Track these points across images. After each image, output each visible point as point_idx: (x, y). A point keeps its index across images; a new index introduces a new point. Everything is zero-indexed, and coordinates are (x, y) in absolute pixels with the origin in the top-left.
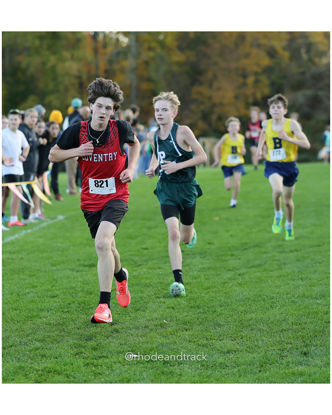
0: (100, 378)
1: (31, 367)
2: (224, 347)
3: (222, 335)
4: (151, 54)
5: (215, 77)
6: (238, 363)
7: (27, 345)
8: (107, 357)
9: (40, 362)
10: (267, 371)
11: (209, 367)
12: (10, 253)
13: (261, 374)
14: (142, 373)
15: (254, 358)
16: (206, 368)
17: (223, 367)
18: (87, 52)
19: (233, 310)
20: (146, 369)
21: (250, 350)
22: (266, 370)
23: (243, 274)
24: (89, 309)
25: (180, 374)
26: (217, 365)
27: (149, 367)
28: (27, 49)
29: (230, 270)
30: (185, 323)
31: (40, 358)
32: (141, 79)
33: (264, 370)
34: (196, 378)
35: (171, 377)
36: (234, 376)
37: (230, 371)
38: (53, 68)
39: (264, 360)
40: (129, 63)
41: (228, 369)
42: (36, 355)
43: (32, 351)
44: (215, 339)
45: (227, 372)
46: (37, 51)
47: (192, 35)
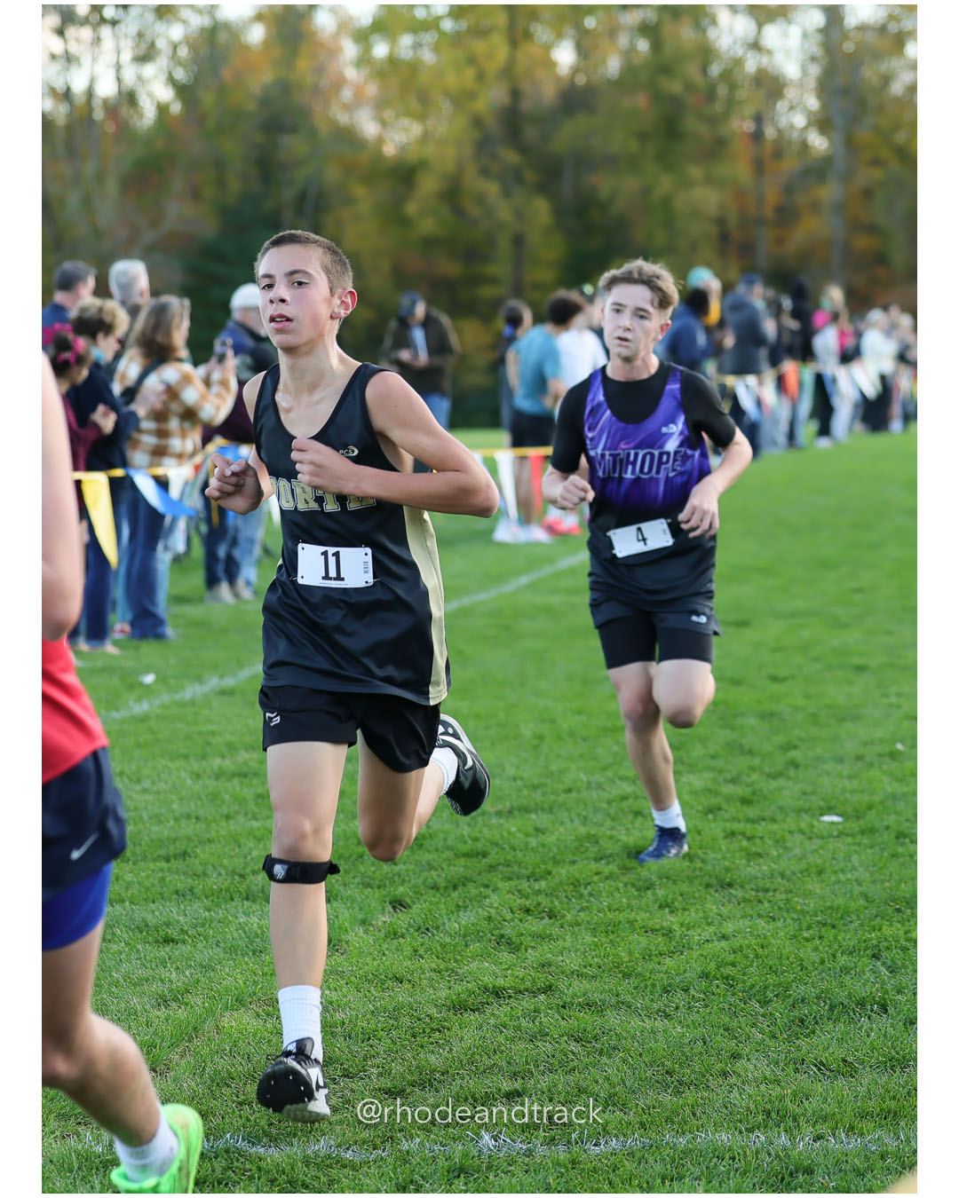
0: (759, 865)
4: (877, 174)
7: (604, 790)
8: (774, 820)
9: (630, 826)
18: (739, 169)
20: (856, 848)
24: (735, 716)
27: (865, 844)
28: (611, 162)
31: (631, 816)
32: (857, 226)
38: (667, 202)
40: (829, 192)
42: (623, 811)
43: (613, 801)
46: (634, 163)
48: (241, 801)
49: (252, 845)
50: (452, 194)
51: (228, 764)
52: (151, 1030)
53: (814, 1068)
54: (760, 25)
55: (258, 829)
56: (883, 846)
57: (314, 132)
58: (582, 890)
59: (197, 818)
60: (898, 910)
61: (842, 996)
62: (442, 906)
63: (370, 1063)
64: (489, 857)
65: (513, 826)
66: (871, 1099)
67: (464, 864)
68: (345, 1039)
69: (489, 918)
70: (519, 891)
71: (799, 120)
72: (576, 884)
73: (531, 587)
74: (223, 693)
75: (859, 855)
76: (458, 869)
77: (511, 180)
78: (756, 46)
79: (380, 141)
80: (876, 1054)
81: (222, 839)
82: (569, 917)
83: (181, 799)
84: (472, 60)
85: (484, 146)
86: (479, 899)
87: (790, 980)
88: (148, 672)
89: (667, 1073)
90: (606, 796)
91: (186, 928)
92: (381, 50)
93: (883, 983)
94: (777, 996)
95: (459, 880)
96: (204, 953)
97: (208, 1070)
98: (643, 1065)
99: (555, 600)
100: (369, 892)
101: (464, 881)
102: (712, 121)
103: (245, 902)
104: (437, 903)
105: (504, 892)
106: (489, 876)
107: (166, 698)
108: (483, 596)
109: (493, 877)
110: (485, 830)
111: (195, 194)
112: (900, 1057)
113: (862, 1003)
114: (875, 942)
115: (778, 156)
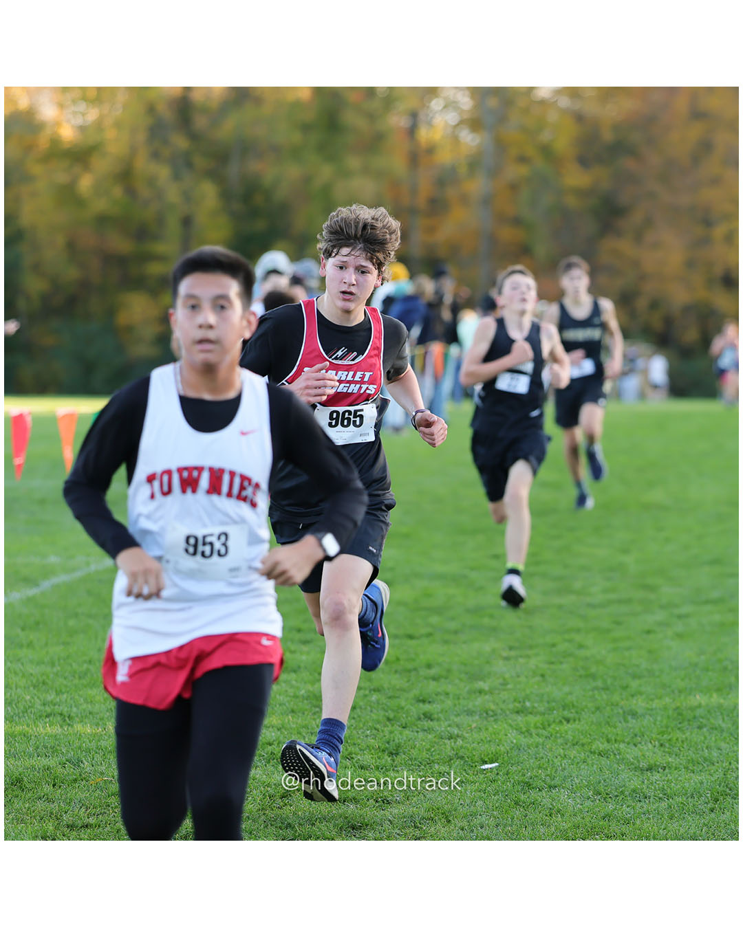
2: (642, 757)
3: (639, 734)
4: (523, 171)
5: (648, 222)
6: (669, 790)
10: (726, 811)
11: (610, 797)
13: (713, 815)
14: (476, 802)
15: (702, 783)
16: (605, 799)
17: (637, 799)
18: (396, 162)
19: (664, 686)
20: (483, 795)
21: (692, 766)
22: (725, 808)
23: (686, 616)
25: (551, 807)
26: (627, 793)
28: (275, 150)
29: (662, 607)
30: (565, 707)
32: (501, 219)
33: (721, 809)
37: (652, 807)
38: (326, 190)
39: (721, 789)
40: (477, 186)
41: (647, 802)
44: (624, 742)
45: (645, 809)
46: (296, 153)
47: (608, 136)
50: (125, 176)
71: (452, 118)
77: (182, 165)
79: (58, 124)
85: (157, 131)
102: (371, 117)
115: (431, 150)
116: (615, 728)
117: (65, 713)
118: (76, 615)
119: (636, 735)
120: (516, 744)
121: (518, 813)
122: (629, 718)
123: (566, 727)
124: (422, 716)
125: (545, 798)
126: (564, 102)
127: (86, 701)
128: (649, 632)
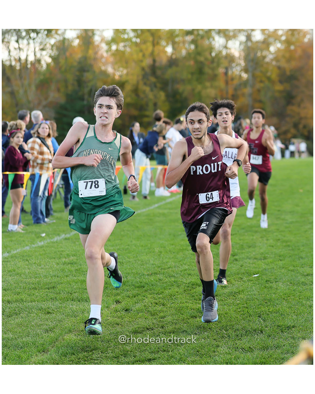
1: (181, 281)
4: (262, 85)
5: (302, 100)
7: (180, 268)
9: (187, 278)
12: (169, 209)
16: (293, 285)
17: (304, 285)
18: (221, 83)
20: (254, 285)
26: (300, 283)
28: (183, 81)
30: (280, 256)
31: (187, 275)
32: (256, 101)
34: (286, 291)
35: (271, 290)
36: (311, 290)
37: (308, 287)
38: (199, 93)
40: (248, 90)
42: (185, 274)
43: (182, 271)
44: (299, 267)
45: (306, 288)
46: (189, 81)
47: (288, 73)
48: (71, 271)
49: (74, 284)
50: (136, 91)
51: (67, 260)
52: (43, 340)
53: (241, 350)
54: (227, 41)
55: (76, 279)
56: (262, 284)
57: (94, 72)
58: (173, 297)
59: (58, 276)
60: (266, 303)
61: (249, 328)
62: (131, 302)
63: (109, 349)
64: (145, 288)
65: (152, 278)
66: (257, 359)
67: (137, 290)
68: (101, 342)
69: (145, 306)
70: (154, 298)
71: (239, 68)
72: (171, 296)
73: (159, 208)
74: (66, 239)
75: (255, 286)
76: (135, 292)
77: (153, 86)
78: (226, 47)
79: (114, 75)
80: (259, 346)
81: (65, 283)
82: (168, 305)
83: (53, 271)
84: (141, 51)
85: (145, 76)
86: (142, 300)
87: (234, 324)
88: (43, 233)
89: (197, 351)
90: (180, 269)
91: (54, 309)
92: (114, 47)
93: (261, 324)
94: (230, 328)
95: (136, 294)
96: (59, 317)
97: (60, 351)
98: (190, 349)
99: (166, 211)
100: (109, 298)
101: (138, 295)
102: (213, 69)
103: (72, 301)
104: (129, 301)
105: (150, 298)
106: (145, 293)
107: (49, 241)
108: (144, 210)
109: (146, 294)
110: (144, 280)
111: (58, 90)
112: (266, 346)
113: (255, 331)
114: (259, 313)
115: (232, 79)
116: (296, 262)
117: (121, 262)
118: (124, 231)
119: (303, 265)
120: (265, 268)
121: (265, 290)
122: (300, 259)
123: (280, 262)
124: (234, 260)
125: (274, 285)
126: (274, 63)
127: (128, 258)
128: (306, 231)
